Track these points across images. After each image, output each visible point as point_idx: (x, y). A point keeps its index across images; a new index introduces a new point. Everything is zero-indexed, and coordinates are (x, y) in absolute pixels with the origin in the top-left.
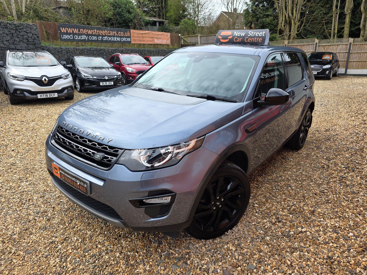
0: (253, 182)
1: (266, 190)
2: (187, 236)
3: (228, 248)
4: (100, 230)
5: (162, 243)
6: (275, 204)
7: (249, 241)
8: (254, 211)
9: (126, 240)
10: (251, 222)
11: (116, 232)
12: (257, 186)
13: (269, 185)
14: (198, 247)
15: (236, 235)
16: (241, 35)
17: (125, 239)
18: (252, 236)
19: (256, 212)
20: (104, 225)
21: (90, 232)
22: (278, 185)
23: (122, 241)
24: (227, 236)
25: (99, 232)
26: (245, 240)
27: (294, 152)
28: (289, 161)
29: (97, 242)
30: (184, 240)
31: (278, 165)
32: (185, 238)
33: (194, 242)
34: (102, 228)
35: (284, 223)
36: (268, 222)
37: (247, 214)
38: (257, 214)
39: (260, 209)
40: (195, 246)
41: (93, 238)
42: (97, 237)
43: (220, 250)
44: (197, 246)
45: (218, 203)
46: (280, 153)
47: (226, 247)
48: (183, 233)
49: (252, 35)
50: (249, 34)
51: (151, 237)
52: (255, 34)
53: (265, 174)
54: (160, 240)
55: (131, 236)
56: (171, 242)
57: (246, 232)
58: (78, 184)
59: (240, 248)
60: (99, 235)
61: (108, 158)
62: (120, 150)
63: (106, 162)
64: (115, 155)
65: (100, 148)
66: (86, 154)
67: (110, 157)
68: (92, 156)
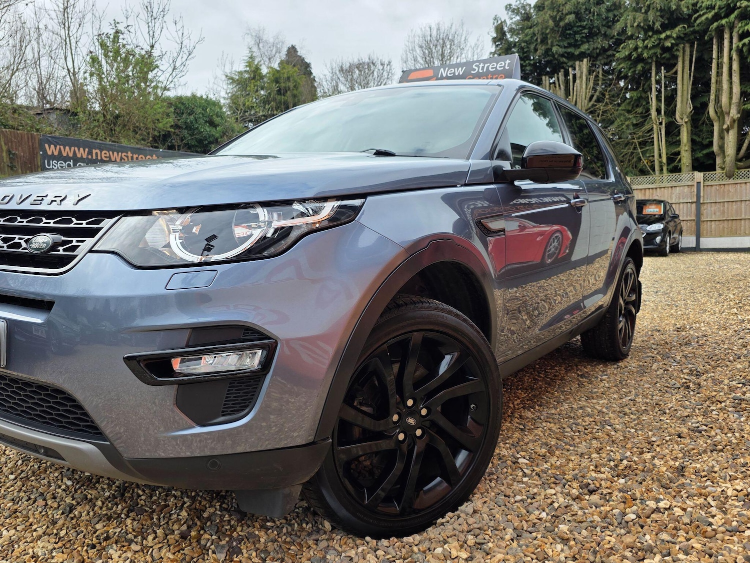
0: (512, 420)
1: (546, 434)
2: (322, 532)
3: (447, 553)
4: (44, 527)
5: (240, 552)
6: (573, 458)
7: (508, 537)
8: (517, 473)
9: (124, 549)
10: (513, 495)
11: (97, 530)
12: (521, 427)
13: (552, 425)
14: (353, 556)
15: (470, 522)
16: (454, 73)
17: (124, 546)
18: (516, 524)
19: (525, 475)
20: (63, 513)
21: (12, 532)
22: (577, 424)
23: (111, 551)
24: (442, 527)
25: (40, 531)
26: (496, 535)
27: (607, 365)
28: (599, 380)
29: (28, 554)
30: (311, 542)
31: (571, 389)
32: (314, 537)
33: (341, 546)
34: (54, 523)
35: (606, 495)
36: (559, 495)
37: (498, 477)
38: (525, 479)
39: (535, 468)
40: (343, 555)
41: (16, 546)
42: (31, 545)
43: (420, 558)
44: (352, 553)
45: (411, 421)
46: (573, 369)
47: (439, 550)
48: (310, 525)
49: (481, 71)
50: (475, 70)
51: (209, 539)
52: (488, 67)
53: (540, 406)
54: (235, 543)
55: (144, 538)
56: (269, 549)
57: (497, 516)
59: (484, 554)
60: (40, 537)
61: (72, 241)
62: (107, 220)
63: (61, 252)
64: (91, 233)
65: (52, 224)
66: (8, 247)
67: (75, 239)
68: (25, 249)
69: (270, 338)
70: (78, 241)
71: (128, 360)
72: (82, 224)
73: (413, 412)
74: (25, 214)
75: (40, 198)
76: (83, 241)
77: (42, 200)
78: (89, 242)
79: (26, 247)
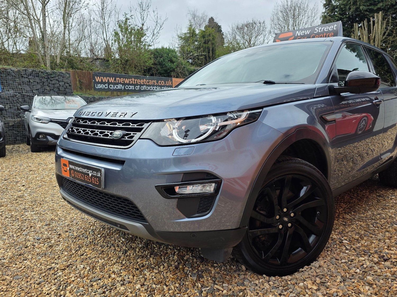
0: (338, 219)
1: (358, 228)
2: (241, 271)
3: (305, 286)
4: (116, 259)
5: (203, 277)
6: (374, 242)
7: (338, 280)
8: (342, 248)
9: (151, 271)
10: (340, 259)
11: (138, 262)
12: (344, 223)
13: (362, 223)
14: (257, 284)
15: (317, 272)
16: (304, 34)
17: (150, 270)
18: (342, 274)
19: (347, 249)
20: (123, 254)
21: (103, 260)
22: (377, 223)
23: (145, 272)
24: (302, 273)
25: (114, 261)
26: (332, 279)
27: (395, 190)
28: (390, 198)
29: (111, 271)
30: (236, 275)
31: (373, 203)
32: (237, 273)
33: (251, 278)
34: (120, 257)
35: (394, 262)
36: (367, 261)
37: (331, 250)
38: (347, 251)
39: (353, 246)
40: (252, 282)
41: (105, 267)
42: (112, 267)
43: (292, 287)
44: (257, 282)
45: (286, 219)
46: (374, 192)
47: (301, 284)
48: (235, 267)
49: (319, 31)
50: (316, 31)
51: (188, 270)
53: (354, 212)
54: (200, 273)
55: (159, 267)
56: (216, 276)
57: (332, 269)
58: (90, 175)
59: (326, 288)
60: (115, 264)
61: (131, 134)
62: (145, 124)
63: (127, 139)
64: (139, 130)
65: (121, 125)
66: (103, 136)
67: (132, 133)
68: (110, 137)
69: (218, 178)
70: (133, 134)
71: (156, 187)
72: (135, 126)
73: (287, 214)
74: (109, 121)
75: (115, 114)
76: (136, 134)
77: (116, 115)
78: (138, 134)
79: (111, 136)
